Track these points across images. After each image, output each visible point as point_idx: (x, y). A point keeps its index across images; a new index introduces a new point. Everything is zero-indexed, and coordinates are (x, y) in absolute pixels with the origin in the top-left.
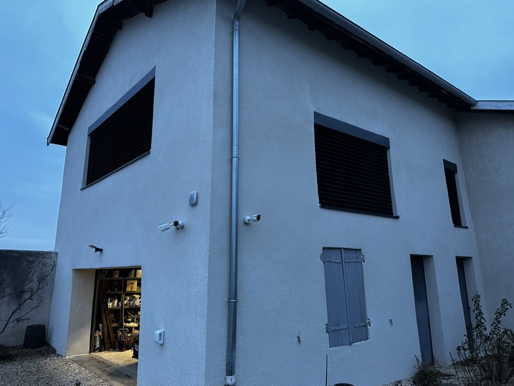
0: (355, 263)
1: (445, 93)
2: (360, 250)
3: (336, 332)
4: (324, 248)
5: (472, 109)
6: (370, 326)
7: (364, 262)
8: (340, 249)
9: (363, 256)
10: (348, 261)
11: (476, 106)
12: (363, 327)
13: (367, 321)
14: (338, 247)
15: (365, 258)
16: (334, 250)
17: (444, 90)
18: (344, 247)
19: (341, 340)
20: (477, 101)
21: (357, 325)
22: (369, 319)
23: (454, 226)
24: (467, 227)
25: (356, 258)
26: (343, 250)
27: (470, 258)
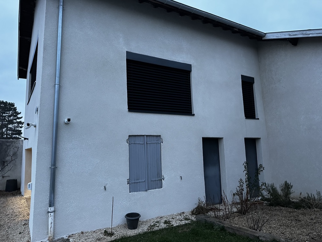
0: (155, 144)
1: (237, 30)
2: (160, 136)
3: (136, 184)
4: (129, 136)
5: (263, 39)
6: (164, 180)
7: (162, 143)
8: (144, 136)
9: (162, 139)
10: (149, 143)
11: (265, 37)
12: (159, 181)
13: (162, 177)
14: (141, 135)
15: (163, 140)
16: (139, 136)
17: (236, 28)
18: (147, 135)
19: (139, 188)
20: (266, 34)
21: (154, 179)
22: (163, 176)
23: (246, 118)
24: (258, 119)
25: (156, 141)
26: (145, 137)
27: (259, 139)
